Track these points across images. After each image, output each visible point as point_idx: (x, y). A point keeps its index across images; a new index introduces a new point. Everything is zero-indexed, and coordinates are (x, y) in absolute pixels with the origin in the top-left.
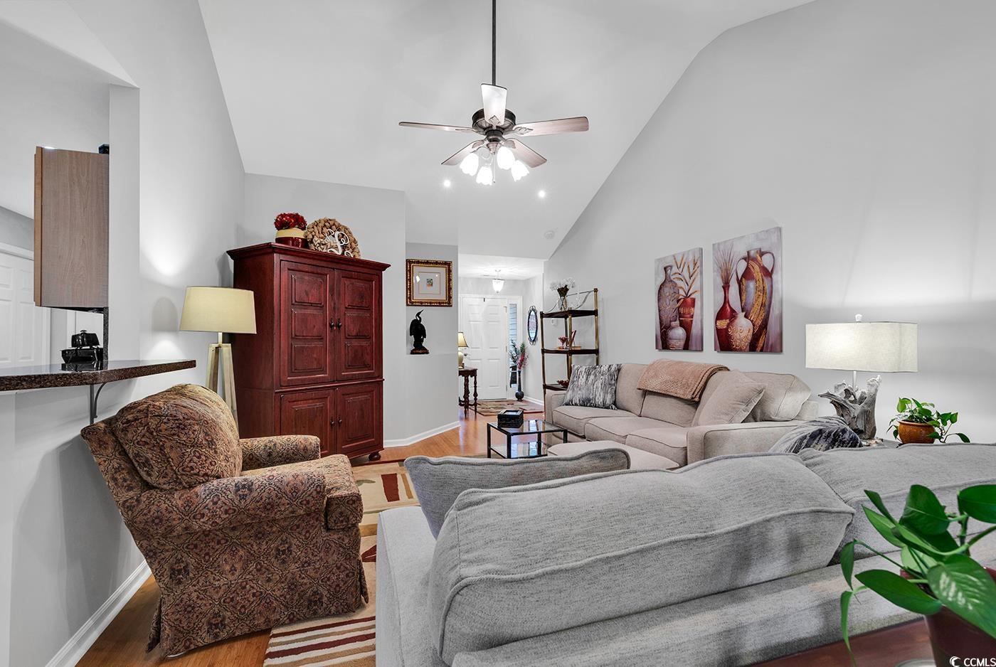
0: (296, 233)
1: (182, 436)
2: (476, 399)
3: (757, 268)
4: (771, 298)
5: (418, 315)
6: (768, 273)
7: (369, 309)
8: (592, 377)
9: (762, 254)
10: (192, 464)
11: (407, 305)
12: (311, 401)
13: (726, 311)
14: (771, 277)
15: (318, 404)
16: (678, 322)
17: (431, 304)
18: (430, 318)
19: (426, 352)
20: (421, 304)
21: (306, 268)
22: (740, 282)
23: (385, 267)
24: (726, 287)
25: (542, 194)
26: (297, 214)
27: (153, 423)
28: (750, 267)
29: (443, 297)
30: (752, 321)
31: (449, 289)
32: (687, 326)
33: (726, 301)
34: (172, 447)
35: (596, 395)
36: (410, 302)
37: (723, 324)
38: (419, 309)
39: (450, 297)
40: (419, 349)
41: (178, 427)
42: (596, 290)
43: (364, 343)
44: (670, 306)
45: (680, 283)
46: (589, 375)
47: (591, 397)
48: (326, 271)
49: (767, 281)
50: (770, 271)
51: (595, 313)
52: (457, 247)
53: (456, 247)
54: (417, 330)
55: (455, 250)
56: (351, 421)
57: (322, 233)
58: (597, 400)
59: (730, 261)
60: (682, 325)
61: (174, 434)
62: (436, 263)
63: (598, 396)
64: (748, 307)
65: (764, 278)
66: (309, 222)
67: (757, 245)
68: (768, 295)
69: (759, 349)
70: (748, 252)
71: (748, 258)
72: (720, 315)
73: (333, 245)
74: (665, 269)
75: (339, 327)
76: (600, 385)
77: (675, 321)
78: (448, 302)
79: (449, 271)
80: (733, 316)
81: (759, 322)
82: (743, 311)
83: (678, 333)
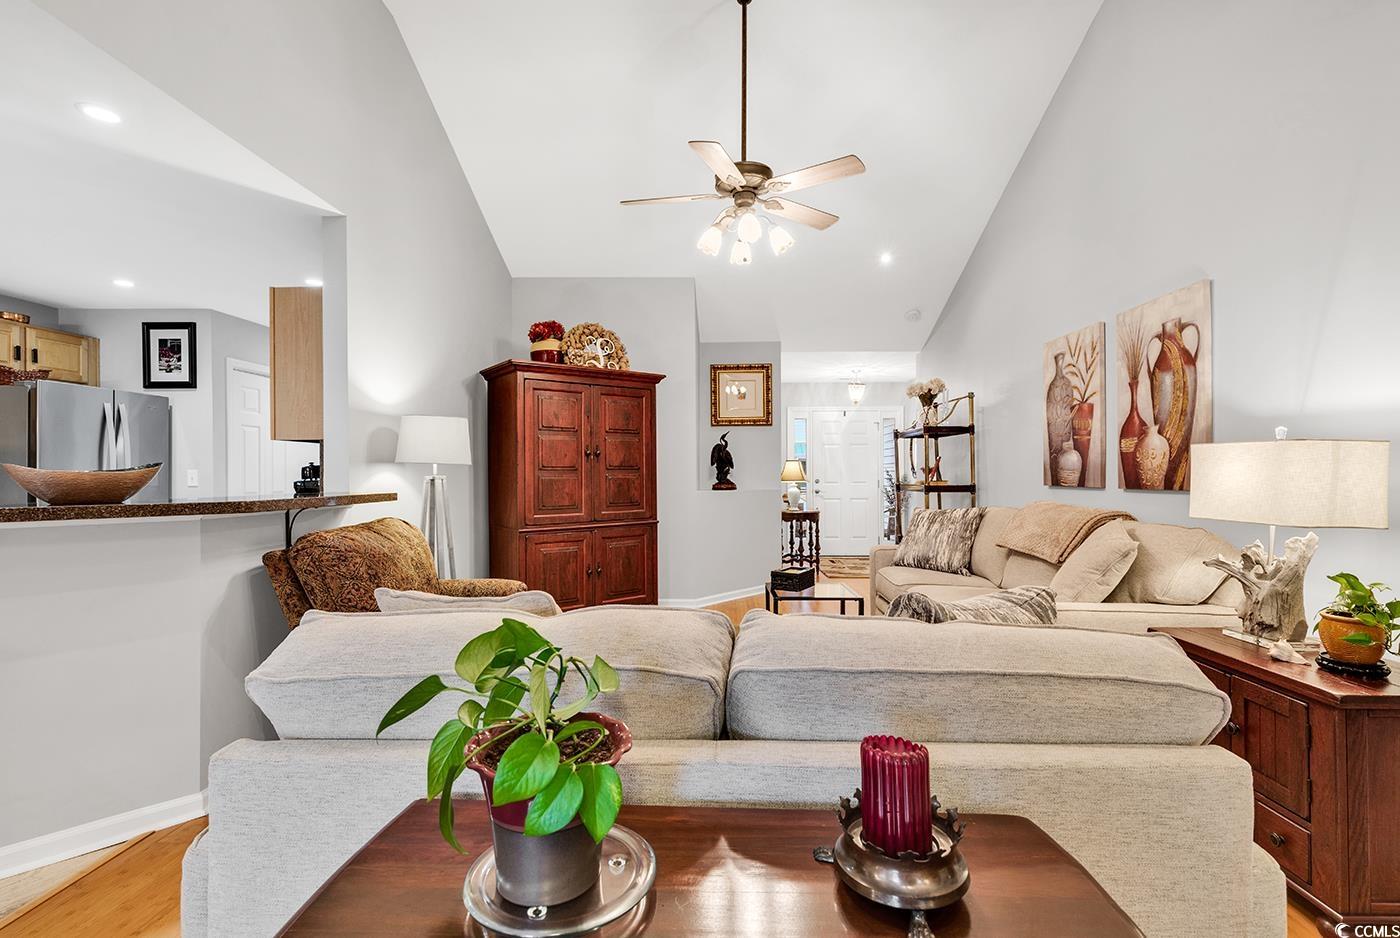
0: (551, 345)
1: (342, 567)
2: (817, 553)
3: (1175, 351)
4: (1194, 401)
5: (723, 437)
6: (1190, 359)
7: (637, 433)
8: (936, 526)
9: (1182, 327)
10: (349, 596)
11: (712, 425)
12: (563, 544)
13: (1134, 423)
14: (1194, 365)
15: (572, 548)
16: (1071, 442)
17: (742, 422)
18: (740, 443)
19: (732, 487)
20: (730, 423)
21: (556, 386)
22: (1152, 375)
23: (657, 379)
24: (1133, 385)
25: (886, 259)
26: (554, 322)
27: (317, 552)
28: (1166, 350)
29: (759, 413)
30: (1168, 440)
31: (768, 402)
32: (1082, 449)
33: (1134, 407)
34: (332, 578)
35: (938, 553)
36: (716, 421)
37: (1129, 444)
38: (722, 430)
39: (768, 413)
40: (723, 483)
41: (339, 559)
42: (971, 396)
43: (631, 476)
44: (1063, 415)
45: (1075, 381)
47: (931, 556)
48: (579, 388)
49: (1189, 370)
50: (1193, 355)
51: (970, 430)
52: (779, 343)
54: (721, 458)
55: (776, 347)
56: (613, 571)
57: (580, 342)
58: (939, 560)
59: (1140, 340)
60: (1076, 448)
61: (334, 566)
62: (751, 367)
63: (941, 553)
64: (1163, 417)
65: (1185, 367)
66: (567, 329)
67: (1175, 314)
68: (1190, 397)
69: (1177, 486)
70: (1163, 325)
71: (1163, 336)
72: (1125, 432)
73: (595, 355)
74: (1056, 358)
75: (597, 455)
76: (946, 538)
77: (1068, 440)
78: (767, 420)
79: (768, 378)
80: (1143, 432)
81: (1178, 442)
82: (1156, 424)
83: (1072, 459)
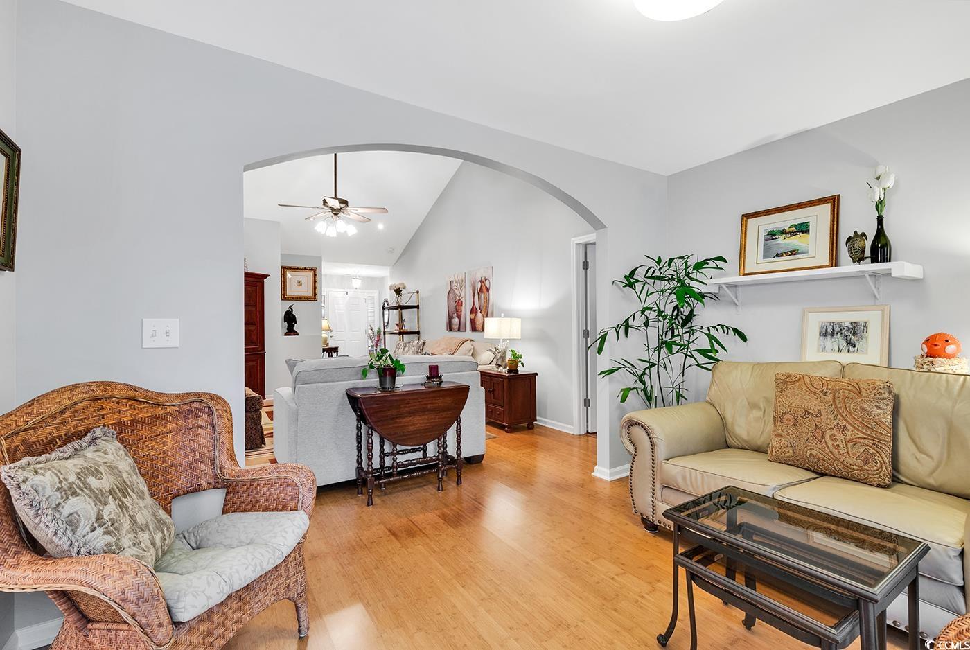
3: (485, 287)
4: (489, 303)
5: (290, 307)
7: (255, 305)
8: (407, 348)
9: (486, 280)
11: (282, 300)
13: (474, 309)
14: (489, 292)
17: (300, 299)
18: (299, 310)
19: (296, 334)
20: (293, 299)
22: (479, 293)
23: (266, 276)
24: (474, 296)
25: (380, 226)
28: (482, 286)
29: (310, 294)
30: (483, 315)
31: (315, 288)
32: (459, 317)
33: (474, 304)
36: (284, 298)
37: (473, 316)
38: (291, 303)
39: (315, 294)
40: (291, 331)
42: (417, 292)
44: (453, 304)
45: (457, 292)
46: (405, 347)
50: (488, 289)
51: (417, 307)
53: (321, 257)
54: (290, 318)
55: (320, 259)
59: (476, 282)
60: (457, 317)
62: (305, 269)
64: (481, 306)
65: (486, 292)
67: (484, 275)
68: (488, 301)
70: (481, 278)
71: (481, 281)
72: (471, 313)
74: (451, 283)
77: (455, 313)
78: (314, 298)
79: (315, 275)
80: (476, 312)
81: (485, 316)
82: (480, 310)
83: (456, 321)
